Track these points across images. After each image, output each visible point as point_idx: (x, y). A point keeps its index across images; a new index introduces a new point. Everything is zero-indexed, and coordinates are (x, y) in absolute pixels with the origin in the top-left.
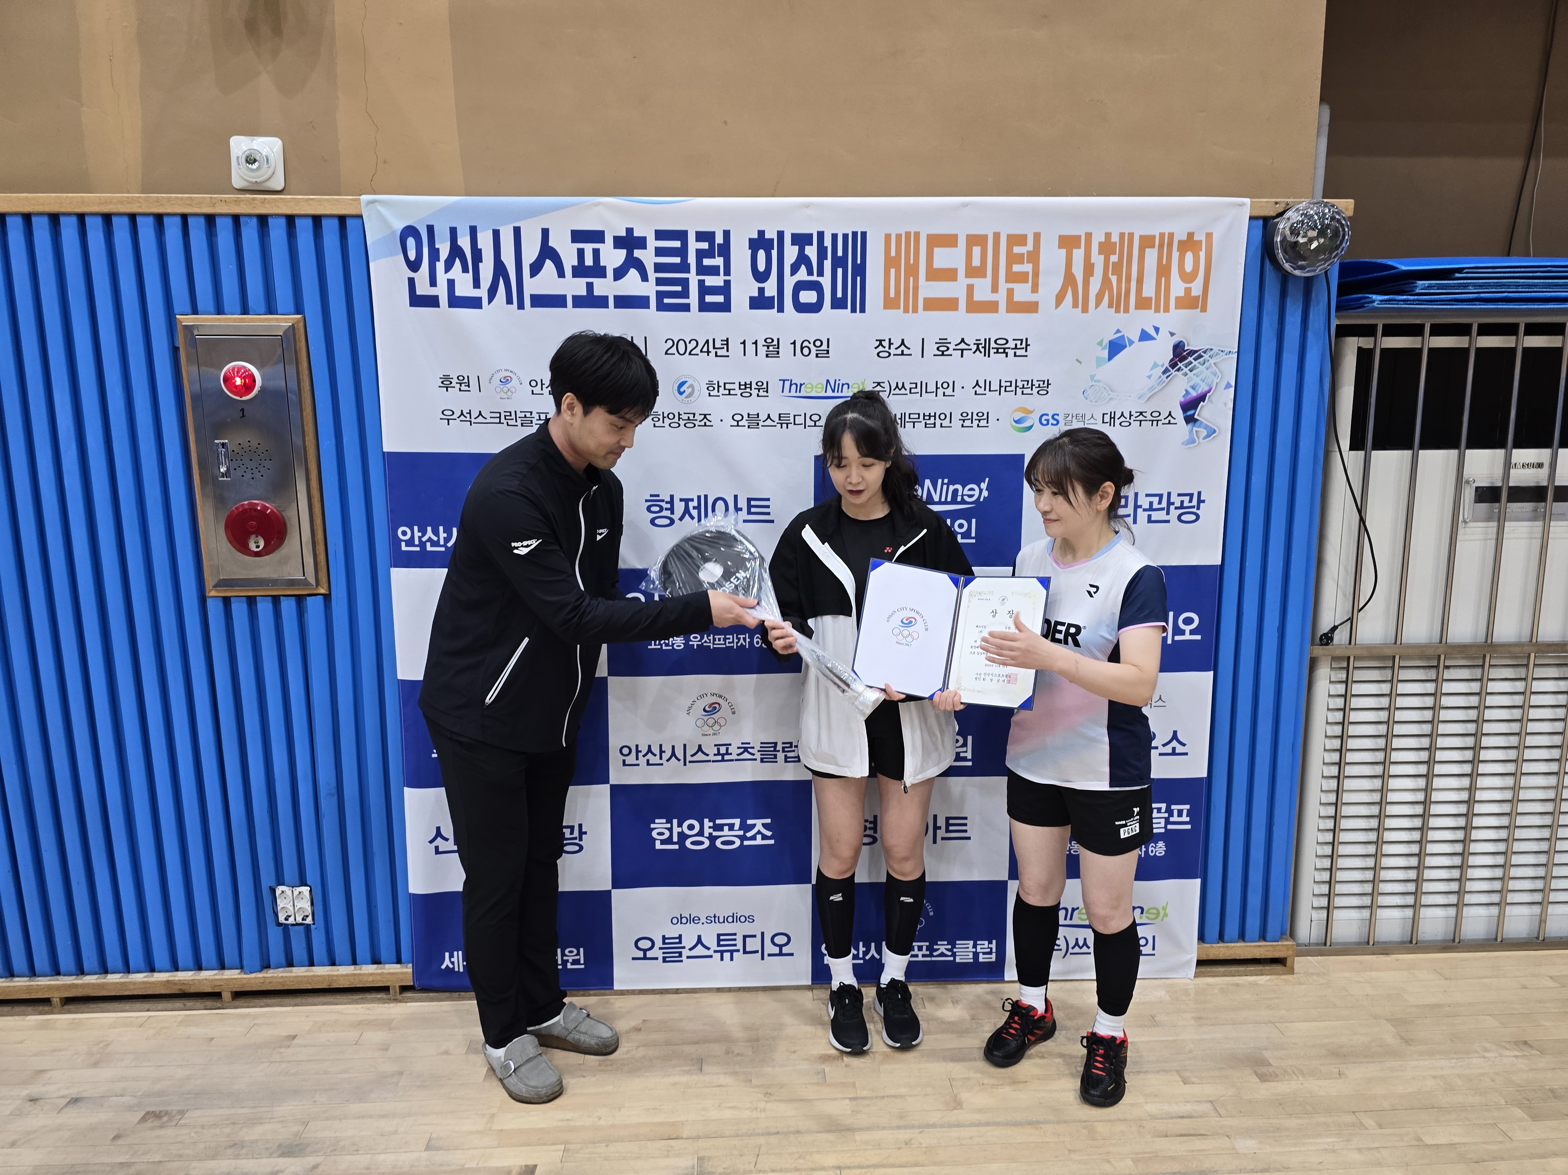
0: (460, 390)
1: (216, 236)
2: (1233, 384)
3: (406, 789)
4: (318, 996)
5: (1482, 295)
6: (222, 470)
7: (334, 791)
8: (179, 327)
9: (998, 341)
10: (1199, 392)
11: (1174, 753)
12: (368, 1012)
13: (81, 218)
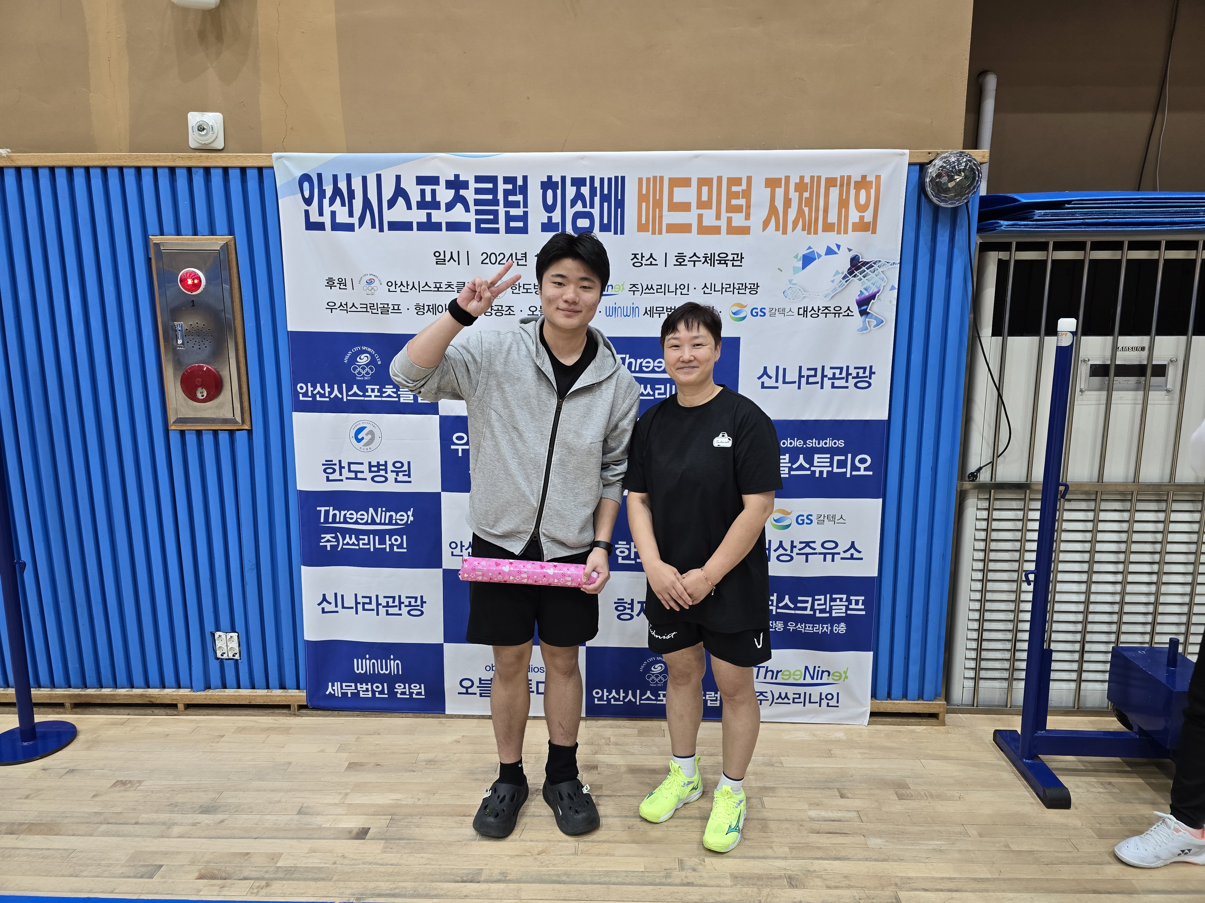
0: (340, 288)
1: (176, 181)
2: (897, 287)
3: (302, 567)
4: (242, 710)
5: (1087, 221)
6: (178, 342)
7: (254, 567)
8: (151, 244)
9: (721, 255)
10: (871, 292)
11: (852, 558)
12: (275, 722)
13: (87, 169)
